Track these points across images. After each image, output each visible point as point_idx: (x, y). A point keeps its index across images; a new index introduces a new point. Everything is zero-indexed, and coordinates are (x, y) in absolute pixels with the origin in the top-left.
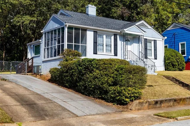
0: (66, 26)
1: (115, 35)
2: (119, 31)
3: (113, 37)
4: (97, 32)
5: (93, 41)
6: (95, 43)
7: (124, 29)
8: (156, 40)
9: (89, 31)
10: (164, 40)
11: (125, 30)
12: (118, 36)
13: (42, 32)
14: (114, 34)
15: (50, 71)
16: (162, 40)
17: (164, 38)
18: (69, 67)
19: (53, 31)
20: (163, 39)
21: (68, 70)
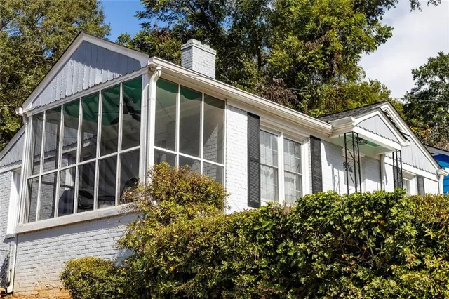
0: (151, 70)
1: (315, 141)
2: (329, 127)
3: (306, 148)
4: (258, 117)
5: (246, 152)
6: (254, 161)
7: (353, 119)
8: (423, 177)
9: (232, 108)
10: (442, 177)
11: (355, 121)
12: (322, 146)
13: (20, 111)
14: (311, 137)
15: (65, 276)
16: (435, 178)
17: (441, 171)
18: (203, 248)
19: (76, 102)
20: (439, 177)
21: (188, 263)
